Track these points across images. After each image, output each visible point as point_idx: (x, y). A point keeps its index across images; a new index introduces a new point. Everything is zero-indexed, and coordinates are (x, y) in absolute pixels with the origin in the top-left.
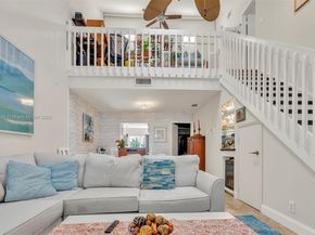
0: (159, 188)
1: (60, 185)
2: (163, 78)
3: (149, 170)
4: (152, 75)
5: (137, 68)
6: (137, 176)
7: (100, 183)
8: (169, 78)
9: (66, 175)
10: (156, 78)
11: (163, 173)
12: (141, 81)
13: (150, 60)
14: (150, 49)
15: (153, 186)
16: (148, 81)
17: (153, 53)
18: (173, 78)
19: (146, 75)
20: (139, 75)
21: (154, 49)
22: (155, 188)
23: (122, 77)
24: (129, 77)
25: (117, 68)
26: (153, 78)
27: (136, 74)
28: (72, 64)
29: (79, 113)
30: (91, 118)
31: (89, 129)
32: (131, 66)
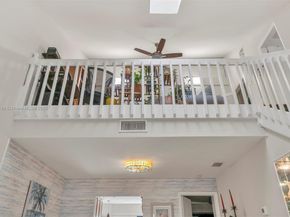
2: (164, 120)
4: (147, 115)
5: (124, 106)
8: (175, 120)
10: (153, 120)
12: (128, 125)
13: (144, 97)
14: (143, 82)
16: (140, 125)
17: (148, 87)
18: (181, 120)
19: (137, 116)
20: (126, 116)
21: (149, 82)
23: (99, 120)
24: (110, 120)
26: (148, 120)
27: (121, 115)
28: (26, 103)
29: (23, 181)
30: (45, 189)
31: (38, 210)
32: (115, 103)
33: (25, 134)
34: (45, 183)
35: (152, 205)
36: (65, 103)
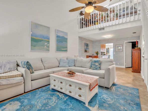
0: (94, 69)
1: (70, 65)
2: (109, 26)
3: (92, 63)
4: (105, 26)
5: (99, 25)
6: (89, 65)
7: (79, 66)
9: (72, 63)
10: (106, 27)
11: (96, 64)
12: (100, 29)
15: (93, 68)
16: (103, 29)
18: (114, 25)
19: (102, 27)
22: (93, 69)
23: (94, 29)
24: (96, 29)
25: (94, 26)
26: (105, 27)
27: (98, 27)
28: (79, 29)
29: (83, 43)
30: (88, 44)
31: (87, 48)
32: (97, 24)
33: (81, 35)
34: (87, 43)
35: (116, 45)
36: (88, 26)
